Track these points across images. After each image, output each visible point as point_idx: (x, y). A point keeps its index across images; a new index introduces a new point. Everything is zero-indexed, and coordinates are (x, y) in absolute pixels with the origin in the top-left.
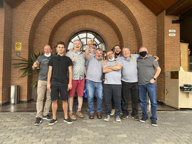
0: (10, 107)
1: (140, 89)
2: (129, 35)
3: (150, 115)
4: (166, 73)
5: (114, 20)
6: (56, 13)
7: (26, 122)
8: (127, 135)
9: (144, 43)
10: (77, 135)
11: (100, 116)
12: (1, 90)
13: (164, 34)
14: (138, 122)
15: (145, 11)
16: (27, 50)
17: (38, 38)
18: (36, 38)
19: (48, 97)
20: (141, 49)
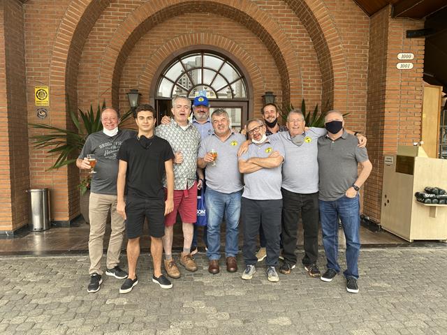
0: (32, 239)
1: (322, 208)
2: (302, 62)
4: (386, 157)
5: (268, 27)
6: (128, 10)
7: (70, 285)
8: (291, 320)
9: (338, 84)
10: (182, 319)
11: (233, 267)
12: (10, 200)
13: (385, 64)
14: (318, 280)
15: (344, 4)
16: (63, 105)
17: (88, 73)
18: (82, 73)
19: (117, 228)
20: (329, 114)
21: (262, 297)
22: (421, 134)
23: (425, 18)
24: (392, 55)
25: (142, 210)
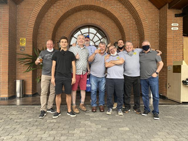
0: (16, 101)
1: (142, 83)
2: (131, 29)
3: (152, 109)
4: (168, 67)
5: (116, 15)
6: (59, 9)
7: (31, 115)
8: (129, 128)
9: (146, 37)
10: (80, 127)
11: (102, 110)
12: (7, 84)
13: (166, 28)
14: (141, 115)
15: (148, 5)
16: (31, 46)
17: (42, 34)
18: (40, 34)
19: (52, 91)
20: (144, 43)
21: (115, 120)
22: (183, 57)
23: (182, 9)
24: (169, 24)
25: (62, 82)
